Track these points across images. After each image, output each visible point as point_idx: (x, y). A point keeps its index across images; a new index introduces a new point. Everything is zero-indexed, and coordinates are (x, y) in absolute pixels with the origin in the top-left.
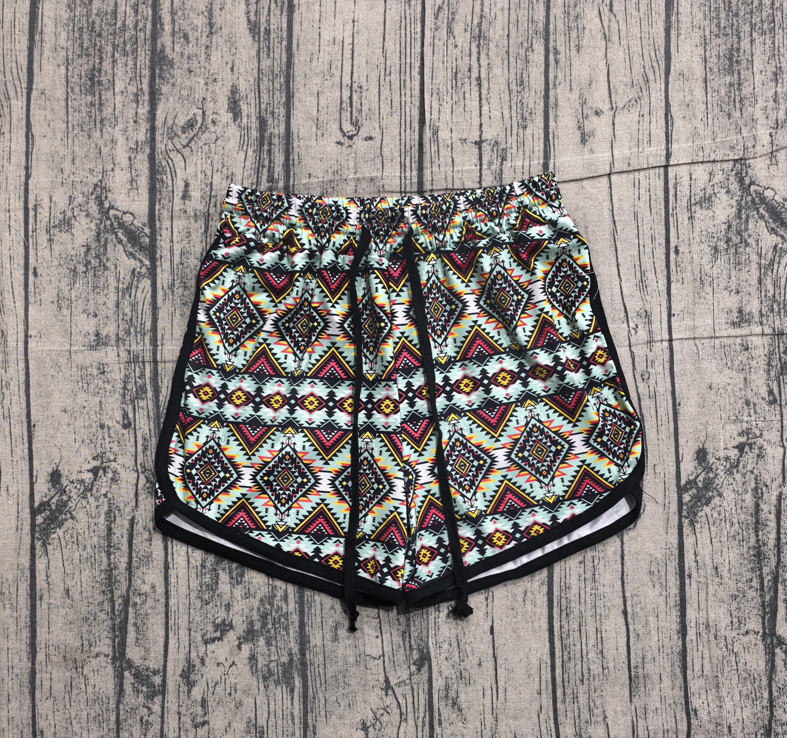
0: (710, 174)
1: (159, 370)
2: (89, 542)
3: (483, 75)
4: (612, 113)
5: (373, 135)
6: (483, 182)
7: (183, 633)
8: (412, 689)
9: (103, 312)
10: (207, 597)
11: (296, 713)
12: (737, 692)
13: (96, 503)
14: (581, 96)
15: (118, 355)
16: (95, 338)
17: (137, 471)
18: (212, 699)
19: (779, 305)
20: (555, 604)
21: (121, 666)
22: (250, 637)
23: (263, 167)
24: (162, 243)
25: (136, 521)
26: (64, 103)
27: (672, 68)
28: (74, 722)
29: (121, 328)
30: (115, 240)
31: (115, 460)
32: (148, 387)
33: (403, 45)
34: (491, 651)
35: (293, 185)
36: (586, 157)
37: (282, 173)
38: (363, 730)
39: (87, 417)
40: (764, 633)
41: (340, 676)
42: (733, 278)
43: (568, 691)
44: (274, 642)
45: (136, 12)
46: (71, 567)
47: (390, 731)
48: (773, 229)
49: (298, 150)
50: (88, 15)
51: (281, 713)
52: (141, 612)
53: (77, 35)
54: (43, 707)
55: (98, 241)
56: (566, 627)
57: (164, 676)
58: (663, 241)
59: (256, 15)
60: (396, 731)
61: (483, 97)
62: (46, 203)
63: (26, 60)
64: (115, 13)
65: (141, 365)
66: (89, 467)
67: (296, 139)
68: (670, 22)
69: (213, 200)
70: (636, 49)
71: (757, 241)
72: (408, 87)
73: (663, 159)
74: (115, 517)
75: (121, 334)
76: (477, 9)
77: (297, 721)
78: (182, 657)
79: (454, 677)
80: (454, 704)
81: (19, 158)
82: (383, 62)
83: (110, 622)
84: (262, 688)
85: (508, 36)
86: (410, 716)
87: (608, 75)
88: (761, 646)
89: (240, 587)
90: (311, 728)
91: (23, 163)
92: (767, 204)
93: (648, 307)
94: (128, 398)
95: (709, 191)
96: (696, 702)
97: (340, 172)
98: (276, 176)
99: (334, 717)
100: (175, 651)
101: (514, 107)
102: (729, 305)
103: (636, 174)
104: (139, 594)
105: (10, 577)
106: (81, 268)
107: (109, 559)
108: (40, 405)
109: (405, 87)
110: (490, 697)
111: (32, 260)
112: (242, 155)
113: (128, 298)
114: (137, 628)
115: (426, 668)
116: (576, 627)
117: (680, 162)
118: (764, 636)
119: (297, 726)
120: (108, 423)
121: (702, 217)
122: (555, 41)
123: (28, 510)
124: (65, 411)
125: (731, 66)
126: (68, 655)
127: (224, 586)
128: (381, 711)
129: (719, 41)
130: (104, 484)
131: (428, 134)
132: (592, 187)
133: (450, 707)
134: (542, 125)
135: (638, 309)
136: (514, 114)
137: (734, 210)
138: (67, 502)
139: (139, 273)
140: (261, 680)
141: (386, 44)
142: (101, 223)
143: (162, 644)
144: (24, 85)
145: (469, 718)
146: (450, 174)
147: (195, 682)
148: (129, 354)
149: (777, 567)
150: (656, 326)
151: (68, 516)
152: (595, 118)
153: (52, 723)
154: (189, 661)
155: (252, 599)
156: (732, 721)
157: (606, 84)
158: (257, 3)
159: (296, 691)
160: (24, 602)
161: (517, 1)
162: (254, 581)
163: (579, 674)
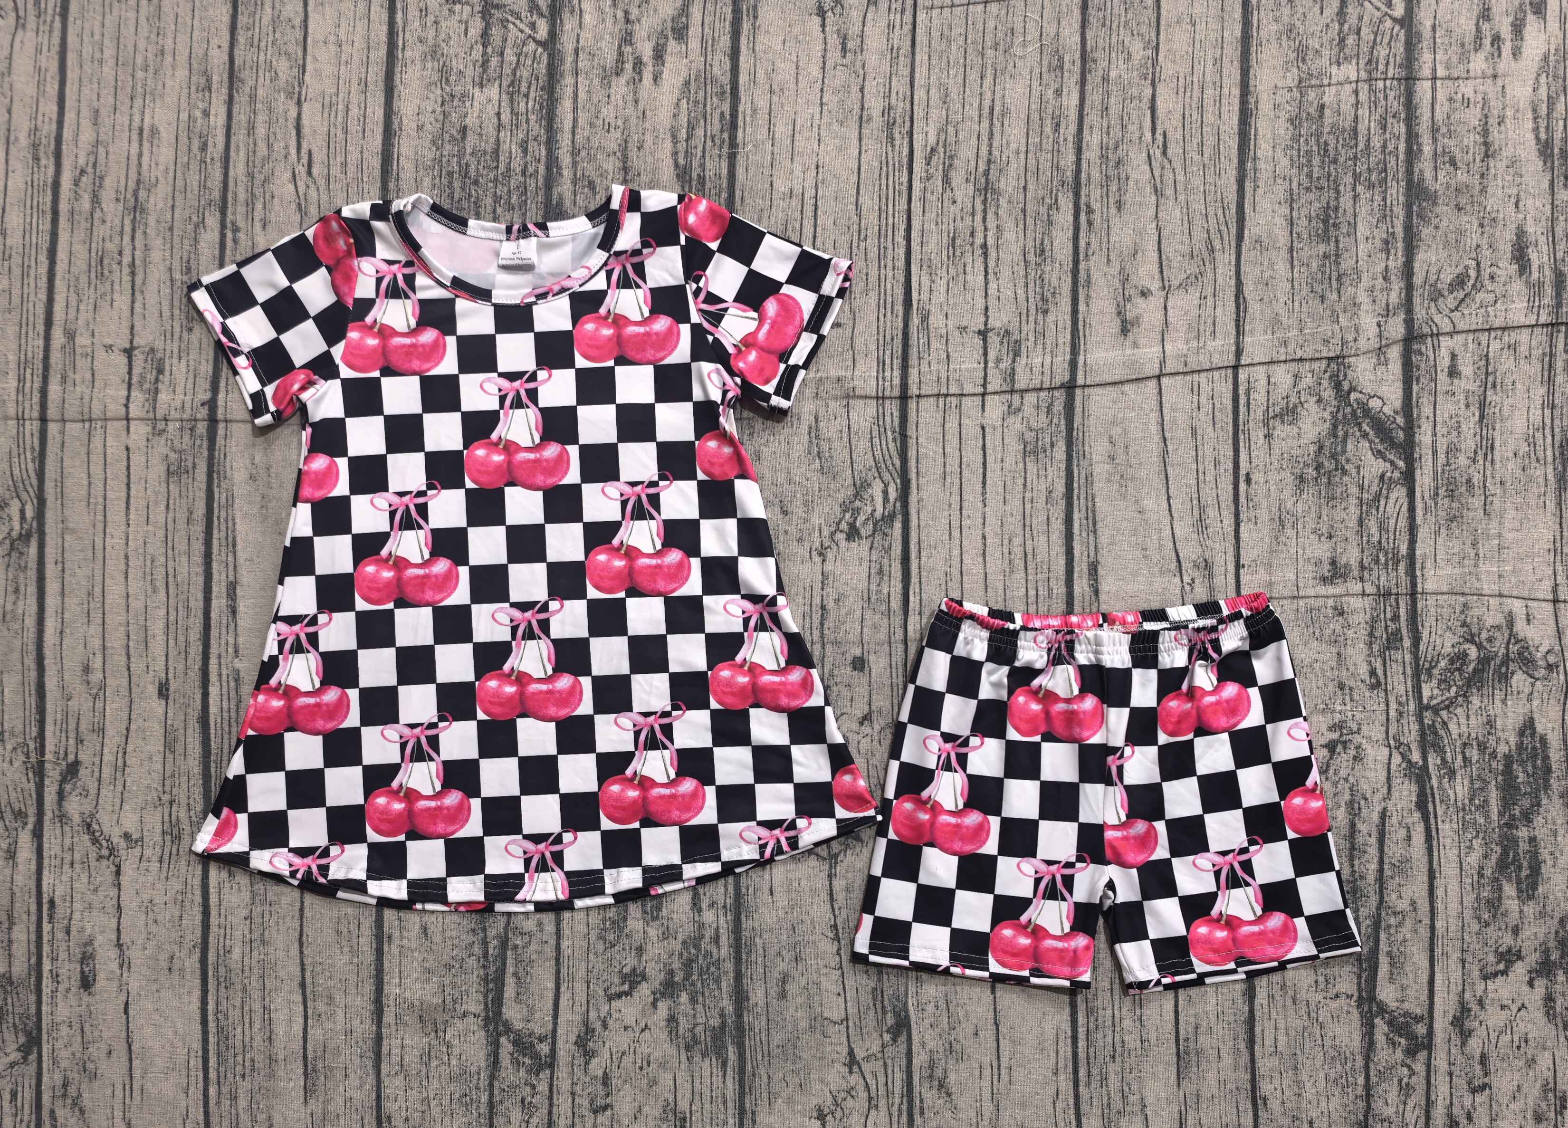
0: (1296, 376)
3: (990, 241)
4: (1163, 294)
7: (580, 985)
8: (885, 1065)
10: (611, 937)
11: (730, 1094)
12: (1322, 1075)
14: (1122, 270)
18: (617, 1076)
19: (1386, 554)
21: (496, 1029)
22: (669, 992)
27: (1246, 233)
33: (884, 200)
34: (991, 1015)
36: (1128, 352)
40: (1360, 997)
41: (789, 1046)
42: (1325, 518)
43: (1095, 1071)
44: (700, 999)
45: (525, 151)
47: (856, 1121)
48: (1379, 452)
50: (460, 155)
53: (445, 181)
54: (392, 1084)
57: (554, 1043)
58: (1230, 466)
59: (686, 157)
61: (990, 271)
64: (496, 152)
68: (1245, 170)
70: (1198, 206)
71: (1358, 467)
72: (890, 257)
73: (1232, 357)
76: (984, 152)
78: (578, 1018)
79: (941, 1050)
80: (941, 1086)
82: (857, 222)
83: (481, 971)
84: (684, 1061)
85: (1025, 188)
86: (882, 1102)
87: (1159, 243)
88: (1356, 1014)
89: (655, 925)
90: (749, 1115)
92: (1372, 418)
93: (1208, 555)
95: (1293, 400)
96: (1266, 1088)
100: (569, 1009)
101: (1031, 285)
102: (1318, 553)
103: (1195, 376)
104: (521, 934)
109: (885, 257)
110: (989, 1079)
114: (518, 978)
115: (903, 1038)
117: (1255, 361)
118: (1360, 1001)
119: (730, 1112)
121: (1283, 435)
122: (1088, 196)
125: (1326, 230)
128: (844, 1095)
129: (1312, 196)
131: (915, 320)
132: (1136, 393)
133: (935, 1091)
134: (1068, 309)
135: (1194, 557)
136: (1031, 294)
137: (1328, 425)
140: (683, 1050)
141: (861, 199)
143: (551, 1002)
145: (961, 1105)
146: (943, 375)
147: (594, 1052)
149: (1378, 908)
150: (1219, 580)
152: (1140, 301)
154: (586, 1023)
155: (672, 942)
156: (1314, 1115)
157: (1156, 254)
158: (687, 140)
159: (730, 1064)
160: (367, 944)
161: (1038, 140)
162: (675, 916)
163: (1109, 1047)
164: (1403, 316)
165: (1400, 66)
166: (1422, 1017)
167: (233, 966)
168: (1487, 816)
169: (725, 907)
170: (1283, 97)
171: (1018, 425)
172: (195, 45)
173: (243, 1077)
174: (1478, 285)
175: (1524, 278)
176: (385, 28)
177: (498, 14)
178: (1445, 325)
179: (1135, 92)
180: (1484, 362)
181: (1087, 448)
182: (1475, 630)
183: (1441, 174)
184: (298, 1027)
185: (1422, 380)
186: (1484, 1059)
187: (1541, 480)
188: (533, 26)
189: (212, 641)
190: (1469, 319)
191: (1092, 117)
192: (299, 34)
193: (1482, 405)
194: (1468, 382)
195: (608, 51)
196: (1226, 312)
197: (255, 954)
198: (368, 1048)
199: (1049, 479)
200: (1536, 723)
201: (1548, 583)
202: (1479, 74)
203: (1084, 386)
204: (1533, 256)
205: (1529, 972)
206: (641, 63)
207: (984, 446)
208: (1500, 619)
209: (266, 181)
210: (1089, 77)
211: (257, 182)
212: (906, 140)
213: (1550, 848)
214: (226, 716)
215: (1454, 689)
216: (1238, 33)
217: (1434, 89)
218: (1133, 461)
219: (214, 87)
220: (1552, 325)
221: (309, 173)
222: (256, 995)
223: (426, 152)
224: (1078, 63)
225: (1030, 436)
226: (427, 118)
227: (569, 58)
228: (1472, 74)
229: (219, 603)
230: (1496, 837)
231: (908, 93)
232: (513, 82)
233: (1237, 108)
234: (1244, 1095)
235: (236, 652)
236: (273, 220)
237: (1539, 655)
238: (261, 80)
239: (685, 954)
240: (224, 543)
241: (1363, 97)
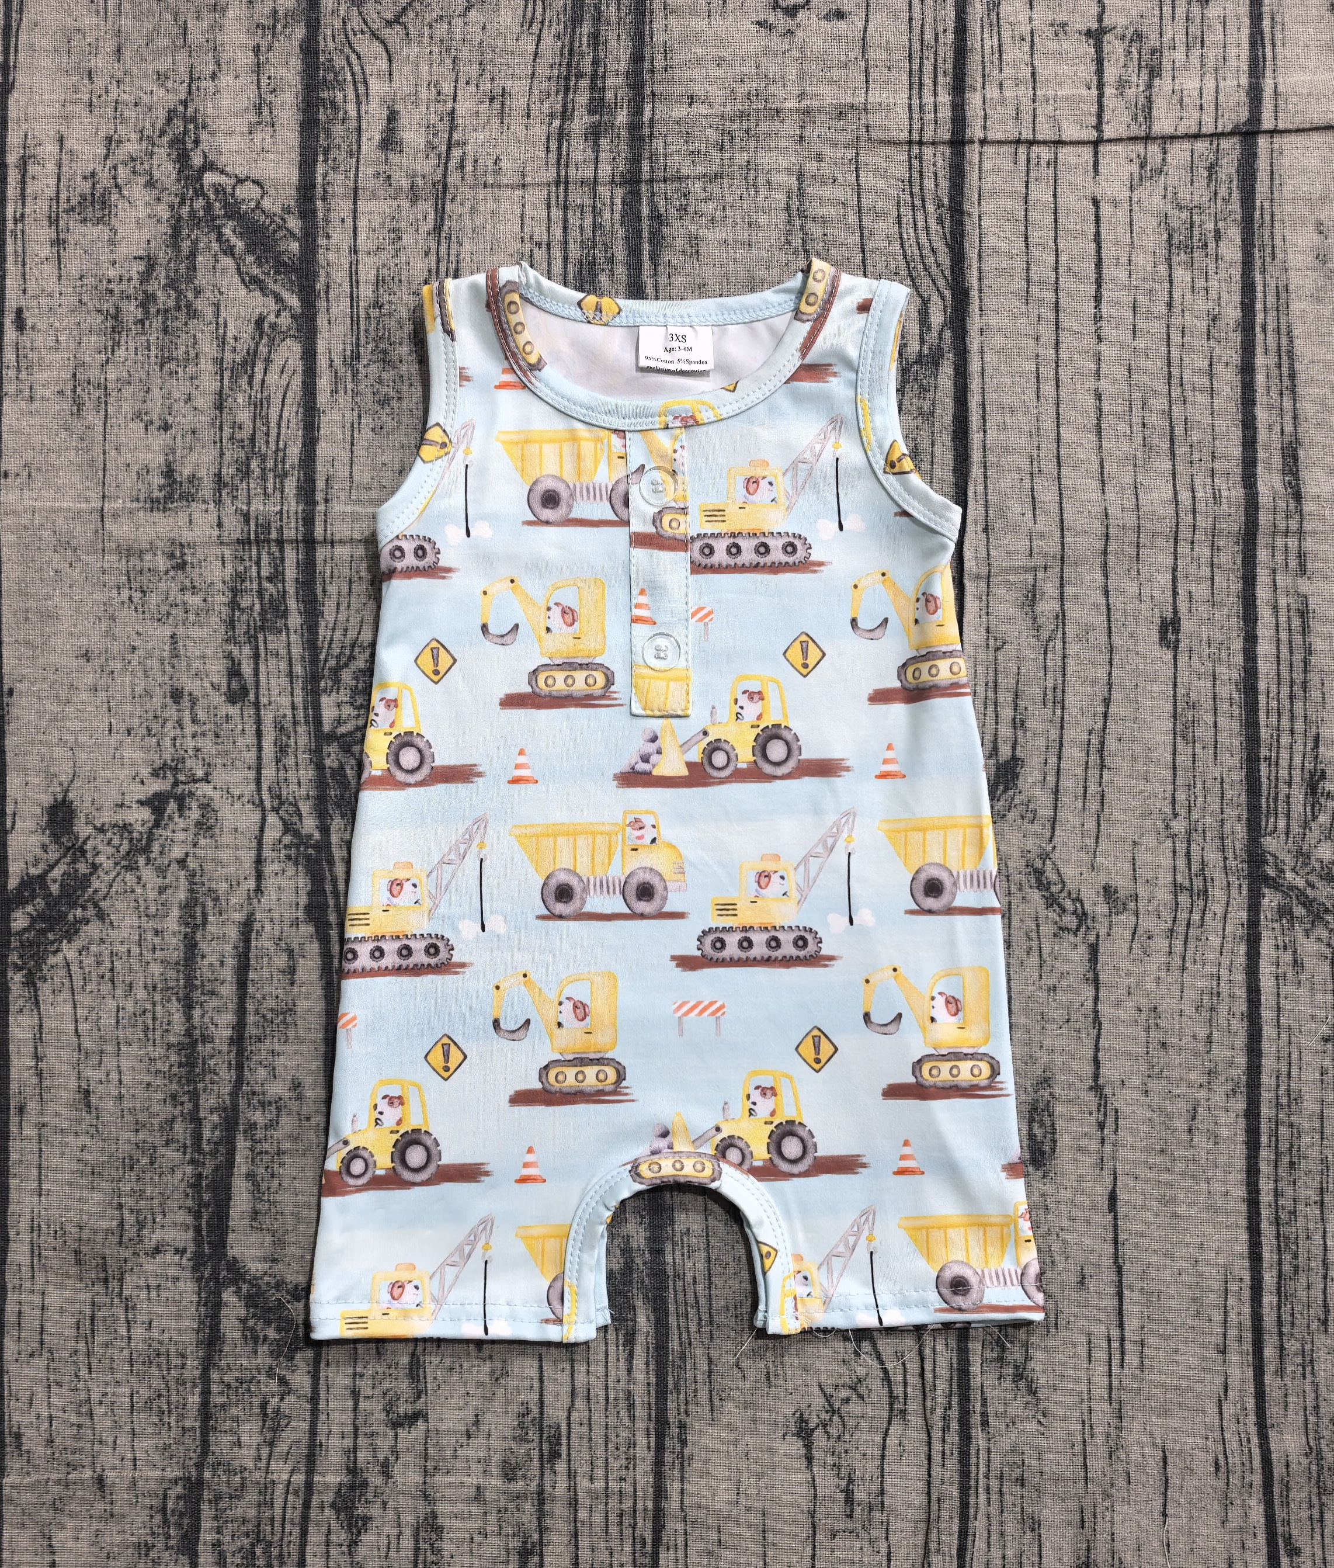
1: (319, 563)
2: (141, 975)
5: (845, 8)
6: (1105, 128)
9: (184, 419)
13: (160, 881)
15: (220, 525)
16: (162, 481)
17: (261, 804)
20: (1264, 1140)
23: (580, 74)
24: (332, 256)
25: (257, 925)
28: (98, 1411)
29: (227, 458)
30: (216, 247)
31: (206, 778)
32: (292, 603)
35: (651, 120)
37: (623, 91)
38: (798, 1435)
39: (140, 674)
46: (95, 1036)
49: (665, 37)
51: (602, 1393)
52: (266, 1146)
55: (176, 246)
56: (1289, 1194)
60: (878, 1438)
62: (49, 150)
65: (274, 548)
66: (141, 793)
67: (659, 13)
69: (456, 152)
74: (205, 915)
75: (228, 472)
77: (640, 1411)
94: (241, 628)
97: (763, 94)
98: (609, 97)
99: (729, 1405)
106: (132, 312)
107: (189, 1017)
108: (27, 642)
112: (528, 45)
113: (245, 386)
116: (1312, 1193)
120: (193, 687)
124: (87, 657)
126: (84, 1250)
130: (180, 836)
139: (274, 326)
142: (182, 203)
148: (247, 521)
151: (91, 911)
153: (45, 1415)
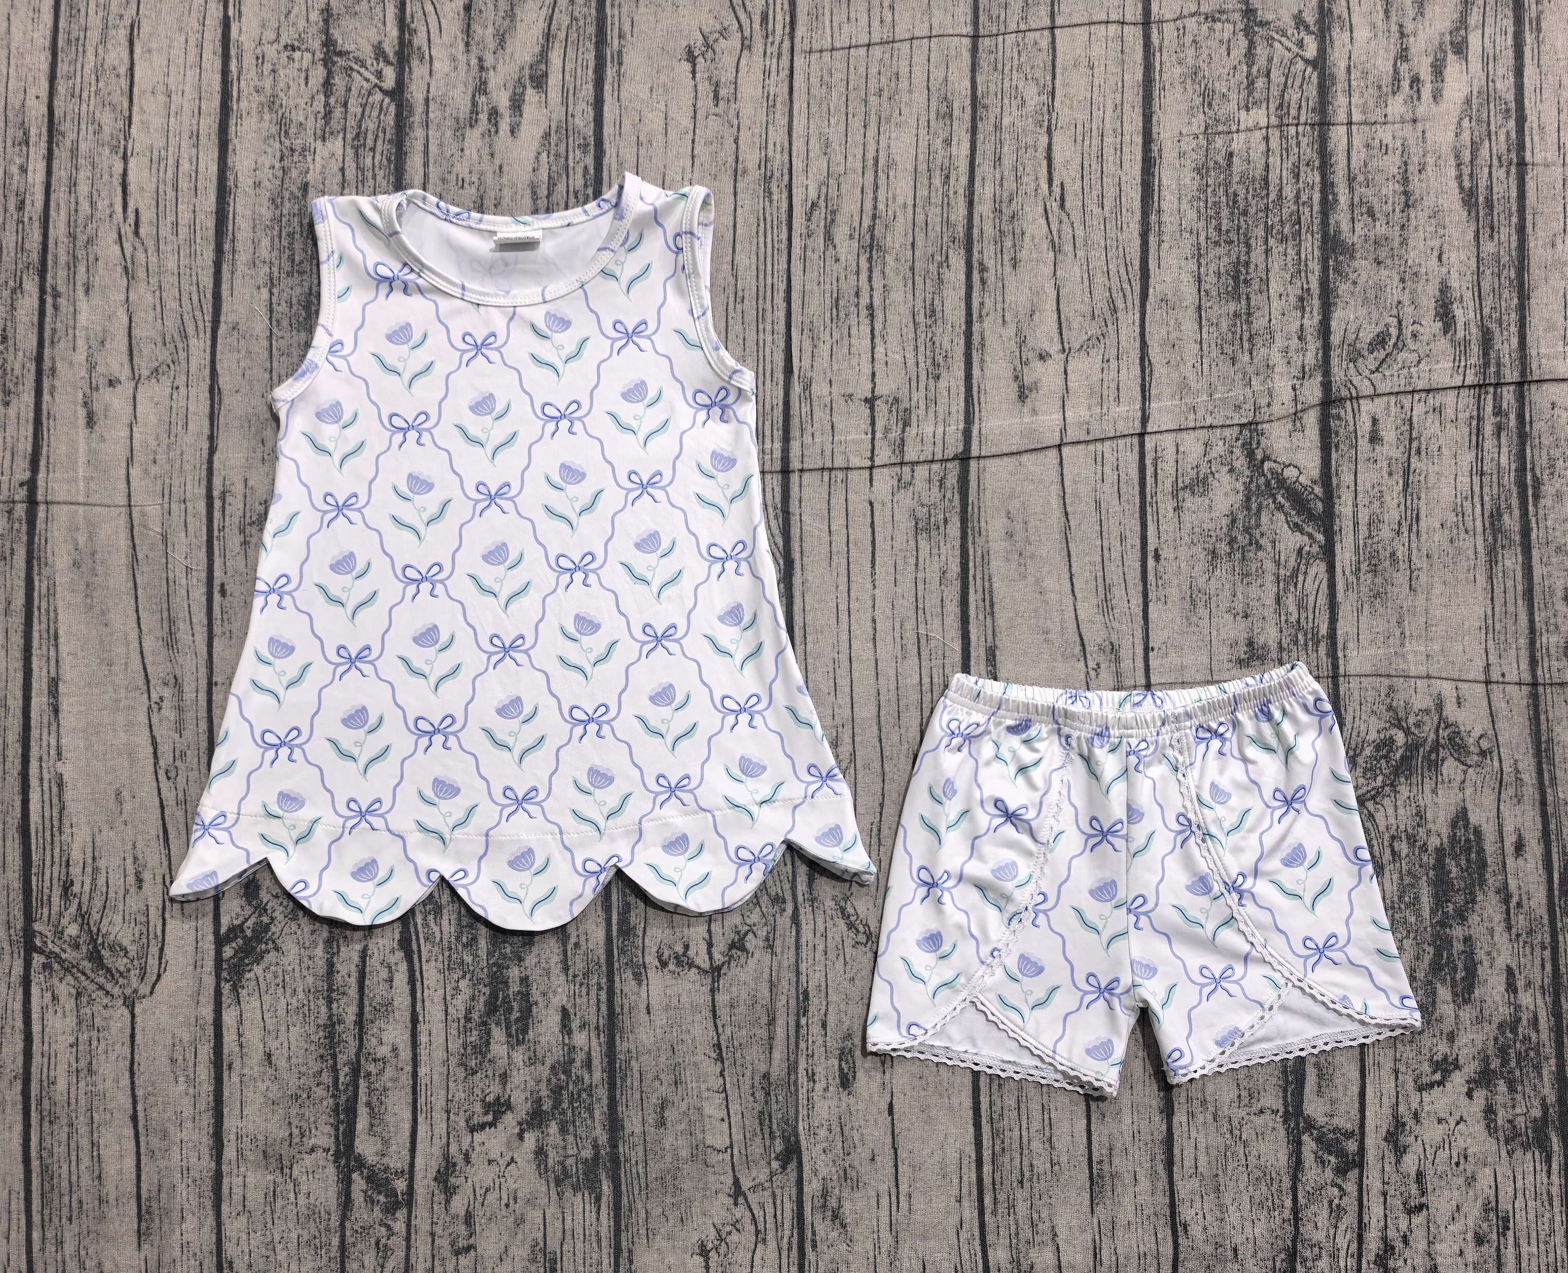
0: (1206, 445)
3: (877, 302)
4: (1063, 357)
7: (439, 1116)
8: (774, 1196)
10: (473, 1063)
11: (604, 1231)
12: (1246, 1197)
14: (1018, 332)
18: (481, 1213)
19: (1306, 634)
21: (347, 1165)
22: (536, 1122)
26: (265, 343)
27: (1151, 290)
33: (762, 259)
34: (889, 1140)
36: (1026, 420)
40: (1286, 1112)
41: (668, 1177)
42: (1239, 596)
43: (1001, 1197)
44: (571, 1129)
47: (742, 1256)
48: (1296, 525)
53: (285, 243)
54: (233, 1227)
57: (411, 1180)
58: (1138, 542)
61: (877, 333)
63: (212, 281)
68: (1148, 224)
70: (1098, 263)
71: (1274, 542)
72: (769, 320)
73: (1138, 424)
76: (868, 205)
78: (437, 1151)
79: (835, 1177)
80: (835, 1216)
81: (199, 424)
82: (733, 282)
83: (331, 1101)
84: (554, 1196)
85: (913, 244)
86: (770, 1236)
87: (1058, 303)
88: (1282, 1132)
89: (521, 1049)
90: (626, 1254)
91: (206, 431)
92: (1287, 489)
93: (1114, 637)
95: (1204, 469)
96: (1186, 1213)
100: (427, 1141)
101: (921, 349)
102: (1233, 634)
103: (1099, 446)
104: (375, 1060)
105: (186, 1037)
109: (764, 320)
110: (887, 1208)
111: (218, 573)
114: (372, 1108)
115: (793, 1165)
117: (1163, 428)
118: (1286, 1116)
119: (605, 1251)
121: (1193, 507)
122: (981, 252)
123: (211, 938)
125: (1236, 287)
127: (499, 1047)
129: (1220, 251)
131: (797, 389)
132: (1035, 464)
133: (828, 1222)
134: (961, 374)
135: (1099, 640)
136: (921, 358)
137: (1240, 496)
138: (268, 925)
140: (552, 1185)
141: (736, 257)
143: (408, 1134)
144: (208, 318)
145: (857, 1236)
146: (828, 447)
147: (456, 1188)
150: (1126, 664)
152: (1038, 364)
154: (446, 1157)
155: (540, 1068)
156: (1239, 1241)
157: (1055, 316)
158: (548, 197)
159: (604, 1199)
160: (204, 1074)
161: (926, 193)
162: (542, 1039)
163: (1016, 1173)
164: (1319, 379)
165: (1313, 110)
166: (1353, 1133)
167: (58, 1098)
168: (1419, 915)
169: (597, 1028)
170: (1188, 144)
171: (909, 501)
172: (10, 95)
173: (70, 1219)
174: (1400, 345)
175: (1449, 336)
176: (218, 77)
177: (341, 62)
178: (1365, 388)
179: (1030, 142)
180: (1407, 427)
181: (983, 524)
182: (1402, 714)
183: (1358, 226)
184: (130, 1162)
185: (1341, 446)
186: (1420, 1177)
187: (1471, 553)
188: (379, 74)
189: (33, 743)
190: (1390, 380)
191: (984, 168)
192: (124, 83)
193: (1407, 472)
194: (1390, 448)
195: (461, 100)
196: (1130, 376)
197: (82, 1084)
198: (207, 1186)
199: (943, 557)
200: (1470, 814)
201: (1480, 663)
202: (1398, 119)
203: (979, 458)
204: (1458, 313)
205: (1468, 1082)
206: (496, 113)
207: (873, 523)
208: (1428, 703)
209: (90, 241)
210: (980, 125)
211: (79, 244)
212: (785, 195)
213: (1487, 948)
214: (48, 824)
215: (1380, 778)
216: (1139, 76)
217: (1349, 135)
218: (1032, 538)
219: (32, 140)
220: (1480, 386)
221: (136, 233)
222: (83, 1130)
223: (264, 210)
224: (968, 110)
225: (922, 512)
226: (265, 175)
227: (419, 109)
228: (1390, 118)
229: (39, 701)
230: (1428, 936)
231: (786, 144)
232: (358, 135)
233: (1139, 157)
234: (1162, 1221)
235: (59, 754)
236: (97, 285)
237: (1471, 740)
238: (83, 133)
239: (554, 1080)
240: (45, 635)
241: (1274, 143)
